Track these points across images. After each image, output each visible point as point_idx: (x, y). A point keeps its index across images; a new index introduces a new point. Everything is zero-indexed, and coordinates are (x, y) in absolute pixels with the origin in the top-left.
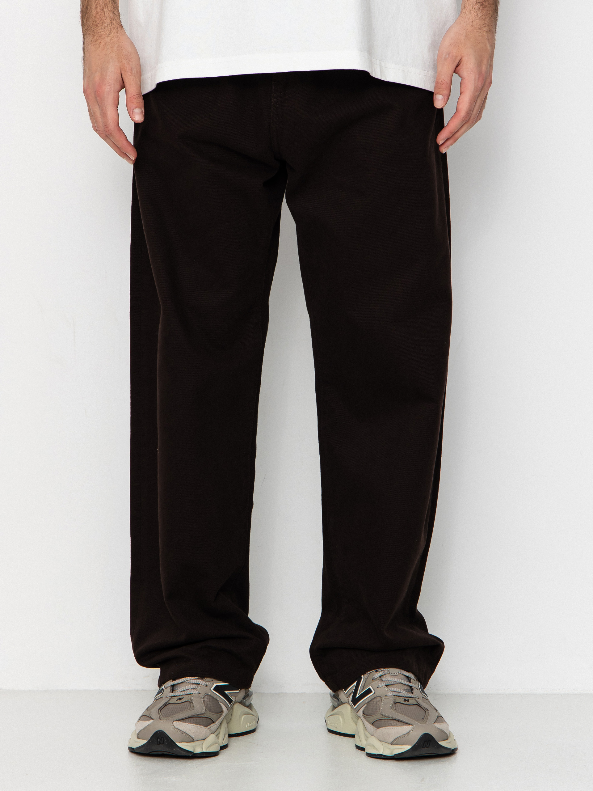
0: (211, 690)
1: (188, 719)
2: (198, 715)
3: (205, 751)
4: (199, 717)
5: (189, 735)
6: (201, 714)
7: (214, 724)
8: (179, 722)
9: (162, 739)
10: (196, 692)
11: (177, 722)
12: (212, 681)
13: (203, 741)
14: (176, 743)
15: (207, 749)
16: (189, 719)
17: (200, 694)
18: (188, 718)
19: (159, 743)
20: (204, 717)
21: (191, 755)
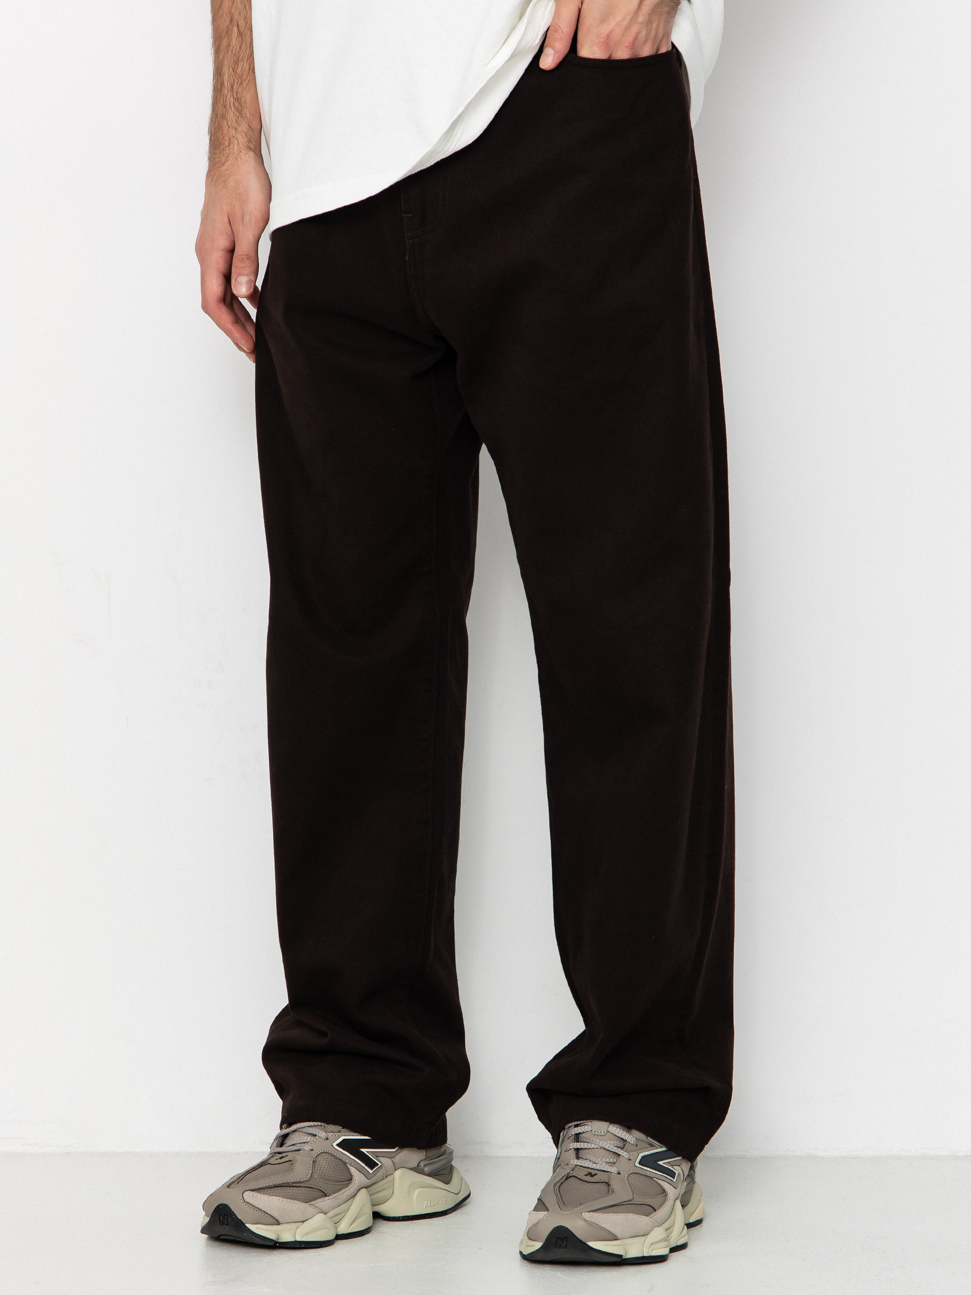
0: (332, 1145)
1: (272, 1189)
2: (293, 1183)
3: (298, 1239)
4: (296, 1187)
5: (268, 1214)
6: (299, 1182)
7: (327, 1198)
8: (255, 1194)
9: (226, 1217)
10: (307, 1148)
11: (251, 1193)
12: (340, 1132)
13: (301, 1223)
14: (246, 1225)
15: (303, 1237)
16: (276, 1189)
17: (312, 1150)
18: (274, 1187)
19: (222, 1224)
20: (305, 1187)
21: (271, 1244)
